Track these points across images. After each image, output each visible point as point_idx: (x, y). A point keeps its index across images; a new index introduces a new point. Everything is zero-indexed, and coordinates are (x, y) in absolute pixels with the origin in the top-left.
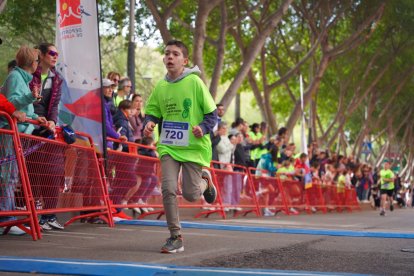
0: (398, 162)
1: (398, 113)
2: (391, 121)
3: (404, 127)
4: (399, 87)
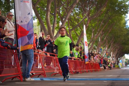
4: (110, 30)
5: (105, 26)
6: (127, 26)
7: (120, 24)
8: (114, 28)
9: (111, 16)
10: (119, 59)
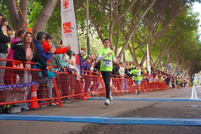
0: (180, 72)
1: (179, 55)
2: (177, 58)
3: (182, 59)
6: (200, 40)
7: (191, 39)
8: (184, 44)
9: (179, 32)
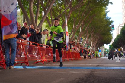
0: (89, 45)
4: (91, 21)
5: (86, 17)
6: (107, 17)
7: (101, 15)
8: (95, 19)
9: (92, 8)
10: (98, 48)
